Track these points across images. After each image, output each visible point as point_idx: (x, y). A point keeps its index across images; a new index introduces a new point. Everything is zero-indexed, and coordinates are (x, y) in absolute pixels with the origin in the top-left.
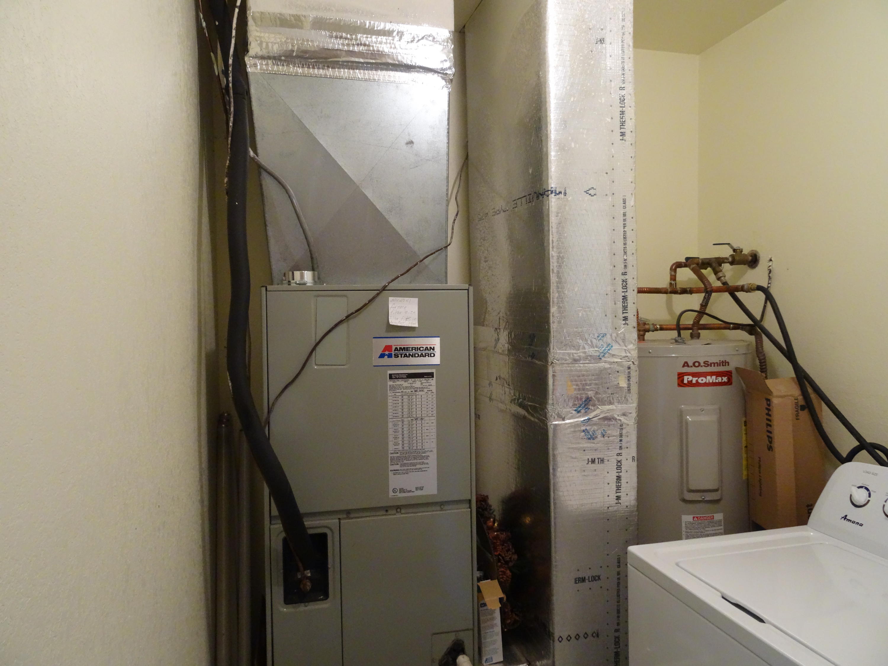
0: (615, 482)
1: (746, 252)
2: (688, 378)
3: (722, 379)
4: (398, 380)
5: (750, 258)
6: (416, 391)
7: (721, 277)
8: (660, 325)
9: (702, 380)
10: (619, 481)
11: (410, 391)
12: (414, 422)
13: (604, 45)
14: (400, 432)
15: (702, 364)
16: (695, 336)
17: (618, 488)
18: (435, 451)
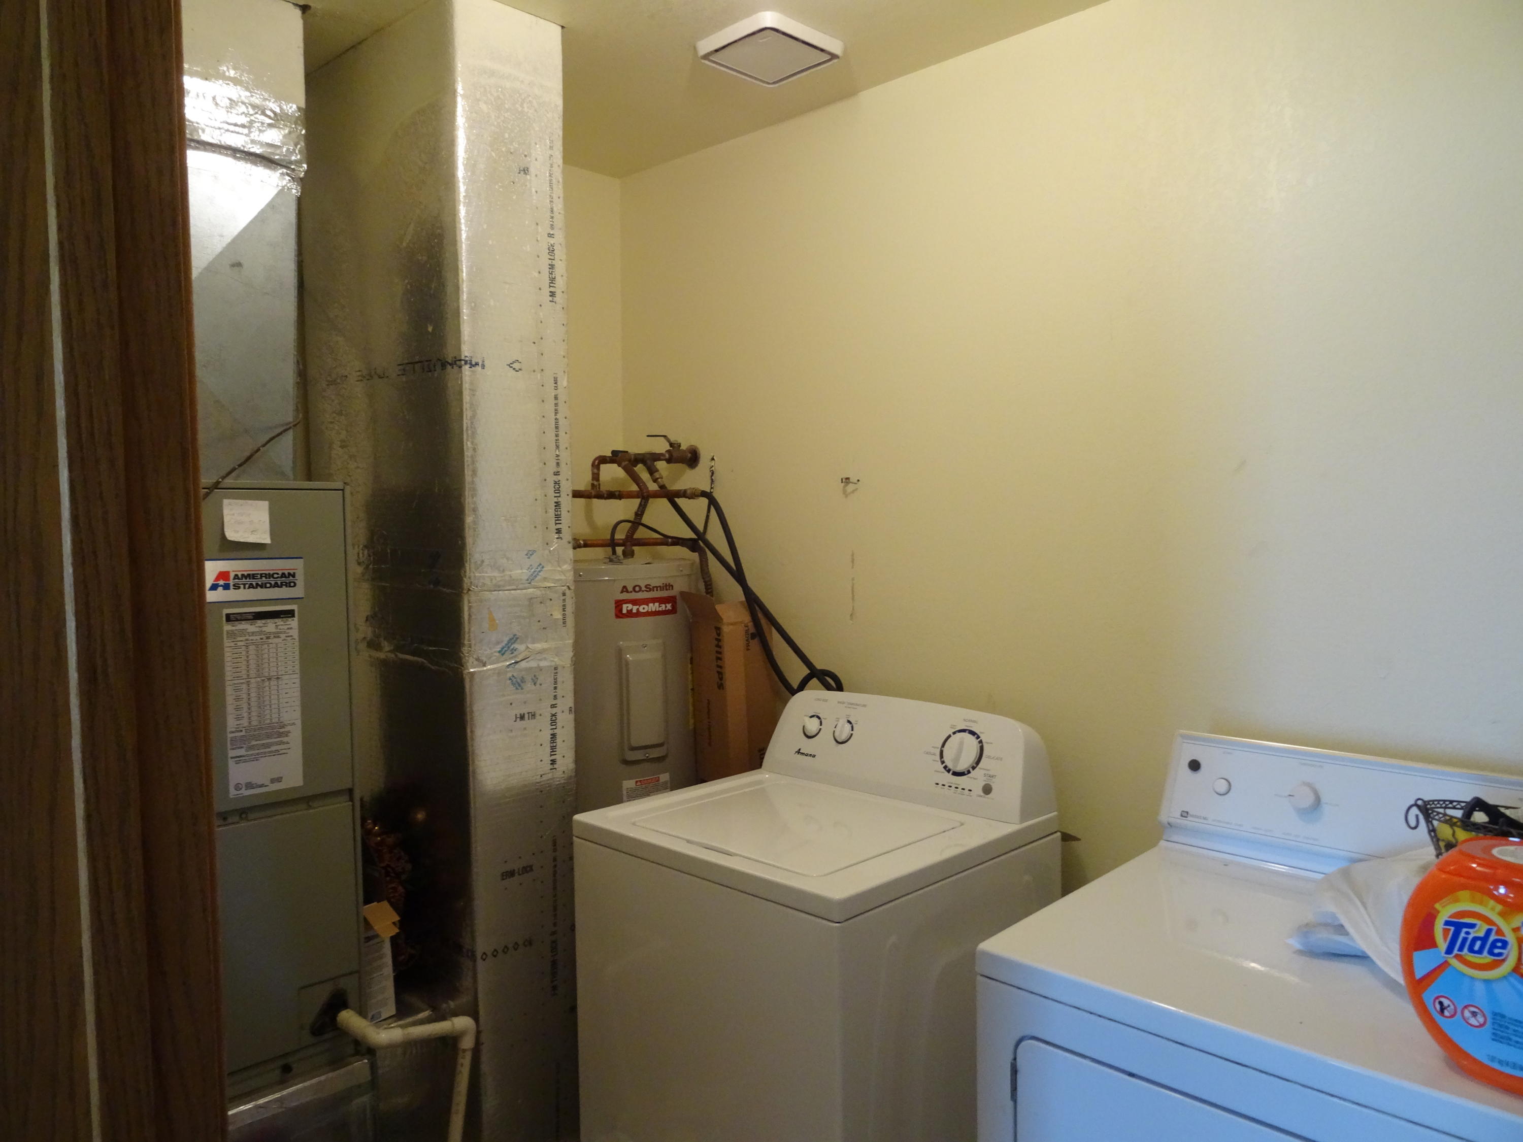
0: (549, 742)
1: (684, 447)
2: (627, 607)
3: (666, 607)
4: (240, 622)
5: (689, 455)
6: (268, 638)
7: (658, 478)
8: (584, 540)
9: (643, 609)
10: (553, 740)
11: (258, 638)
12: (267, 684)
13: (528, 177)
14: (245, 700)
15: (644, 589)
16: (629, 554)
17: (553, 749)
18: (299, 723)
